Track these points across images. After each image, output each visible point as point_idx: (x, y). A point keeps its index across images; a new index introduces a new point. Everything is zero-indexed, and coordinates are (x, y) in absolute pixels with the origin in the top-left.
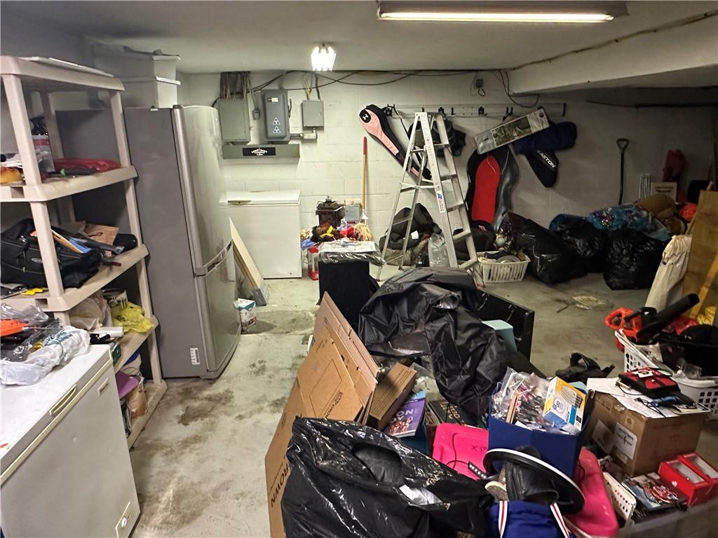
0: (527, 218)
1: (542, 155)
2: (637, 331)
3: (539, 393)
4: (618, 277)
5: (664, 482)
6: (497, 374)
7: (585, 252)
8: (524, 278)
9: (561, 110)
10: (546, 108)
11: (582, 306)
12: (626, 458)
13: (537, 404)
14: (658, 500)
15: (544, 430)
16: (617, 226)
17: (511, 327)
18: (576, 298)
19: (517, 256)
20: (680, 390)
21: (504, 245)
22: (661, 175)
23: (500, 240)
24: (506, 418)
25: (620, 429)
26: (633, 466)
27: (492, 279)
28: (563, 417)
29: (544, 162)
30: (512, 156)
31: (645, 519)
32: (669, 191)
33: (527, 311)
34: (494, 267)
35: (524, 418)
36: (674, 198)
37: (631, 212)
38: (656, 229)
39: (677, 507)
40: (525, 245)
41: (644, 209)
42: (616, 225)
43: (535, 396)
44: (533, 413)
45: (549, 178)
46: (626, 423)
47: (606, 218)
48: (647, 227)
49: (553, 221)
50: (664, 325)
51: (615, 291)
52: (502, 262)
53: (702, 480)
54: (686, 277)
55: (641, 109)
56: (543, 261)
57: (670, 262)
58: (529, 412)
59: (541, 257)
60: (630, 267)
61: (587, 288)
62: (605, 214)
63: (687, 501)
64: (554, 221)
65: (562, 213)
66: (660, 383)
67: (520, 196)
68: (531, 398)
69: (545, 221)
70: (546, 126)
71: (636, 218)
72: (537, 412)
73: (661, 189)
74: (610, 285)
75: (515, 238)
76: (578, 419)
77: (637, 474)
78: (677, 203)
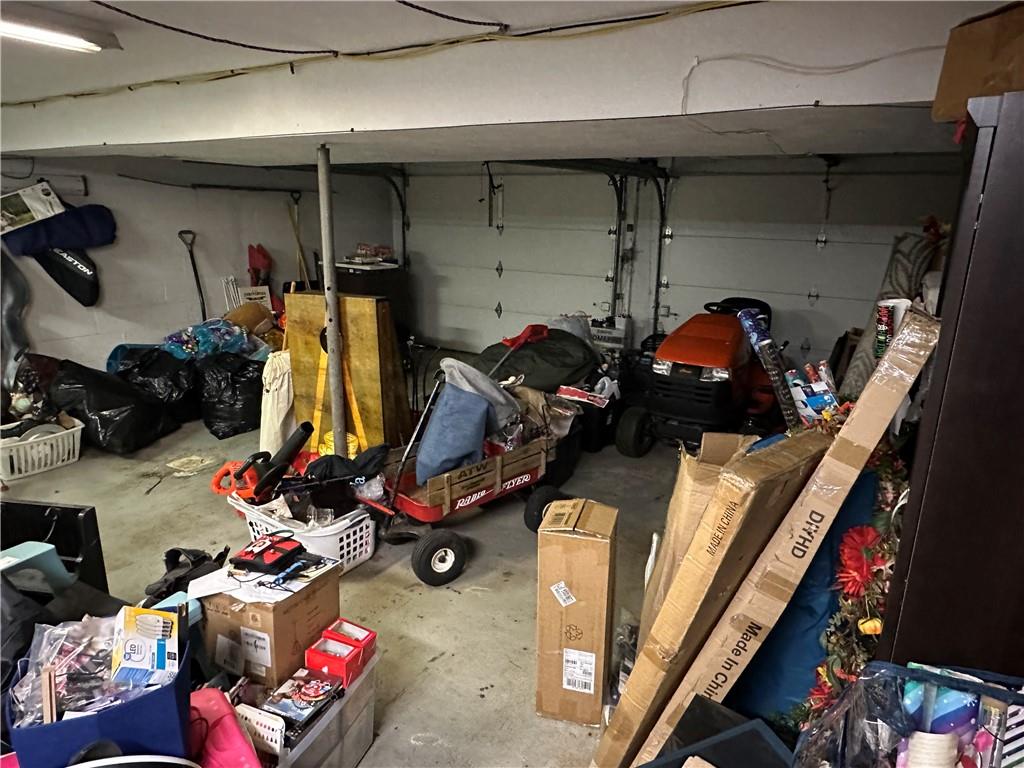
0: (63, 359)
1: (65, 255)
2: (254, 488)
3: (101, 644)
4: (224, 420)
5: (315, 674)
6: (20, 645)
7: (170, 395)
8: (81, 455)
9: (81, 186)
10: (52, 182)
11: (182, 474)
12: (264, 669)
13: (100, 664)
14: (309, 703)
15: (118, 702)
16: (205, 351)
17: (53, 546)
18: (171, 465)
19: (58, 422)
20: (305, 550)
21: (30, 410)
22: (248, 277)
23: (20, 402)
24: (42, 718)
25: (247, 634)
26: (275, 676)
27: (20, 471)
28: (146, 665)
29: (68, 265)
30: (9, 259)
31: (301, 737)
32: (262, 298)
33: (80, 510)
34: (18, 451)
35: (79, 700)
36: (270, 307)
37: (219, 330)
38: (256, 348)
39: (333, 698)
40: (68, 403)
41: (235, 325)
42: (203, 351)
43: (94, 654)
44: (93, 683)
45: (89, 293)
46: (251, 622)
47: (187, 342)
48: (244, 346)
49: (111, 357)
50: (284, 470)
51: (226, 440)
52: (31, 439)
53: (352, 648)
54: (296, 404)
55: (200, 191)
56: (105, 421)
57: (273, 388)
58: (86, 685)
59: (101, 417)
60: (235, 404)
61: (184, 445)
62: (185, 338)
63: (342, 684)
64: (114, 356)
65: (123, 343)
66: (281, 550)
67: (42, 324)
68: (86, 660)
69: (97, 359)
70: (59, 210)
71: (227, 338)
72: (102, 679)
73: (253, 297)
74: (215, 433)
75: (49, 395)
76: (171, 656)
77: (280, 683)
78: (273, 312)
